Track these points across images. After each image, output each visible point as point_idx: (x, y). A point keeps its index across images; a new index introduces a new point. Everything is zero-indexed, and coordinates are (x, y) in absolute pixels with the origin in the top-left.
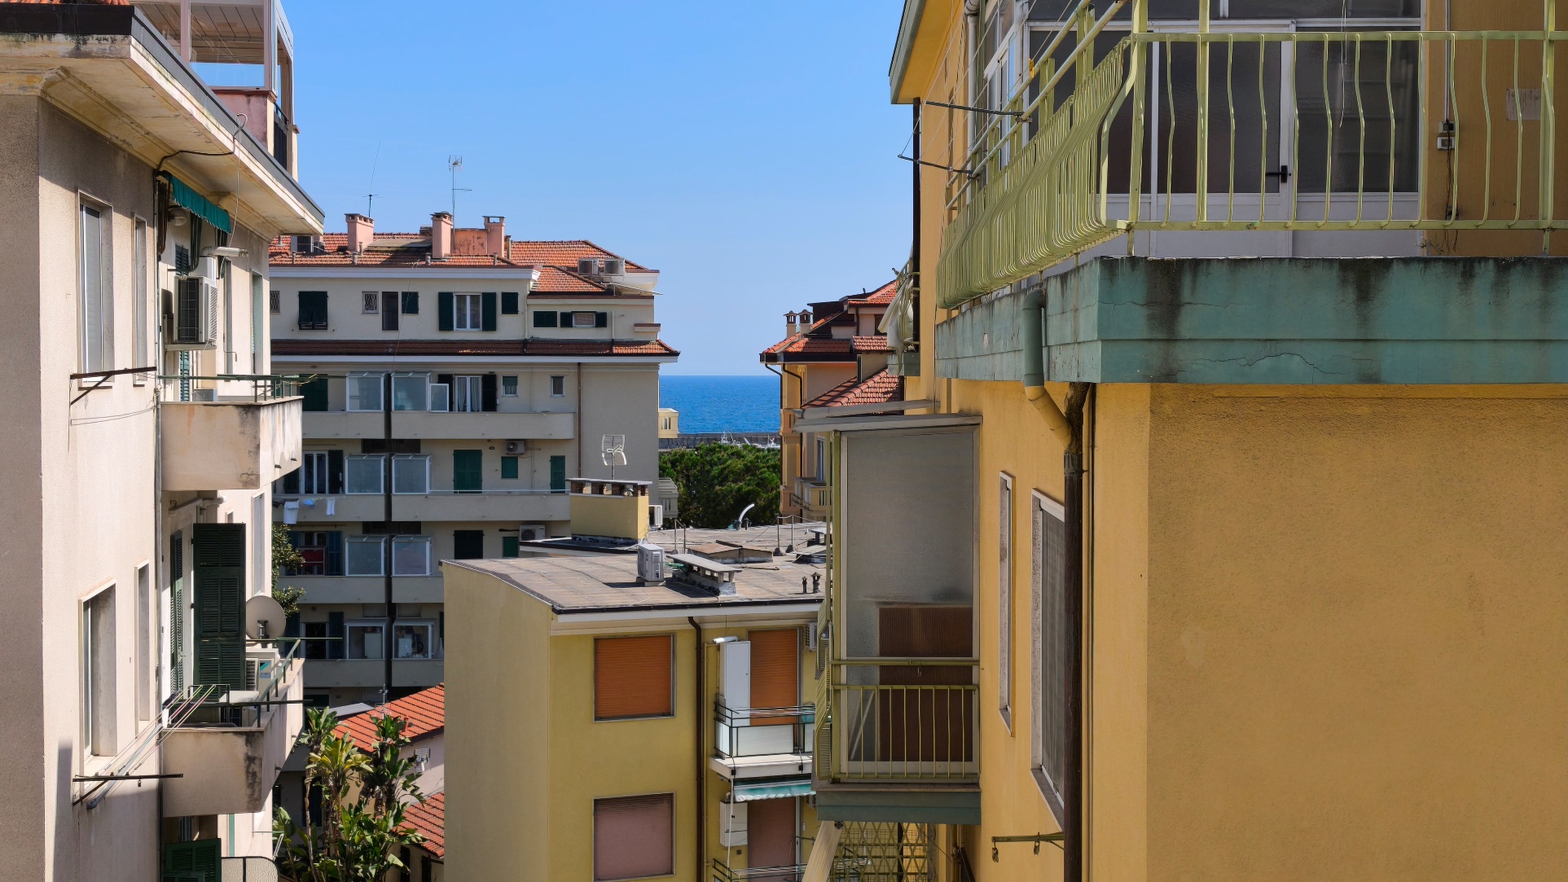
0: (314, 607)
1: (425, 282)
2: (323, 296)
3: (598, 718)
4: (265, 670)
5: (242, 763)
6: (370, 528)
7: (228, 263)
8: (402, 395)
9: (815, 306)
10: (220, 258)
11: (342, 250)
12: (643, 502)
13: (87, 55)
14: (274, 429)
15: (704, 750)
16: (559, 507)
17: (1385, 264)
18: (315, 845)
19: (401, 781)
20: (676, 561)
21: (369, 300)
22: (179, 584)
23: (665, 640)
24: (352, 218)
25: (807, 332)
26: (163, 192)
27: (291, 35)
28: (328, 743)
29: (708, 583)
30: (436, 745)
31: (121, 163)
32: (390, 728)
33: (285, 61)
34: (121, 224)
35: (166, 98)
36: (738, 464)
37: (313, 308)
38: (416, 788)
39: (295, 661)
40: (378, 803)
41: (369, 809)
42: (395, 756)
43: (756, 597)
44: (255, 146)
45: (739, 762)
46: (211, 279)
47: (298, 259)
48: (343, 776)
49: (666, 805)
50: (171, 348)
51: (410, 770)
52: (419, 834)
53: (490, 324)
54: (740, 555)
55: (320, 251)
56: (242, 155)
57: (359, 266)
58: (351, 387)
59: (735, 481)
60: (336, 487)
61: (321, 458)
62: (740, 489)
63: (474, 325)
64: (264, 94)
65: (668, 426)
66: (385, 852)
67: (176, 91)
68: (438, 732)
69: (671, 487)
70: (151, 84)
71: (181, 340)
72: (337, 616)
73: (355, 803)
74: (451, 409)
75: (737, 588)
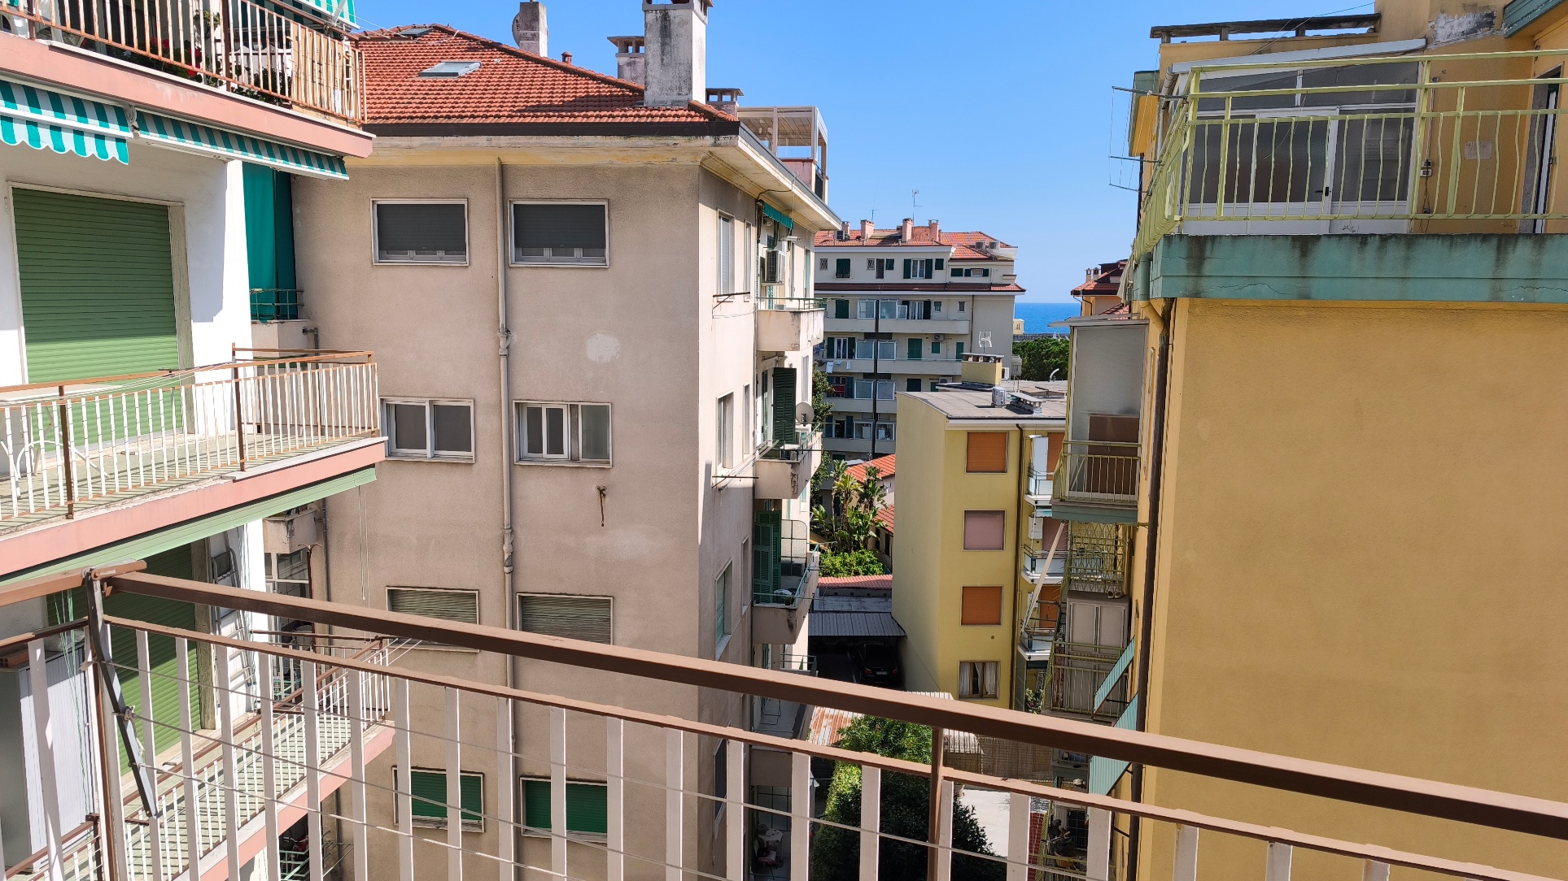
0: (839, 413)
1: (898, 254)
2: (848, 261)
3: (968, 471)
4: (804, 436)
5: (790, 477)
6: (867, 376)
7: (793, 244)
8: (884, 311)
9: (1102, 265)
10: (789, 242)
11: (858, 238)
12: (999, 366)
13: (719, 145)
14: (808, 323)
15: (1021, 490)
16: (957, 368)
17: (1318, 238)
18: (836, 524)
19: (876, 498)
20: (1012, 396)
21: (870, 262)
22: (766, 395)
23: (1004, 435)
24: (863, 222)
25: (1096, 279)
26: (759, 210)
27: (826, 131)
28: (843, 477)
29: (1028, 408)
30: (892, 481)
31: (739, 197)
32: (873, 472)
33: (822, 143)
34: (739, 225)
35: (757, 165)
36: (1057, 349)
37: (843, 267)
38: (884, 501)
39: (817, 433)
40: (865, 507)
41: (861, 510)
42: (874, 485)
43: (1052, 416)
44: (804, 187)
45: (1038, 497)
46: (783, 253)
47: (838, 243)
48: (849, 493)
49: (999, 517)
50: (764, 284)
51: (881, 492)
52: (884, 523)
53: (929, 276)
54: (1047, 394)
55: (848, 239)
56: (797, 191)
57: (866, 246)
58: (861, 307)
59: (1054, 358)
60: (851, 356)
61: (845, 342)
62: (1057, 362)
63: (921, 276)
64: (811, 161)
65: (1018, 328)
66: (868, 530)
67: (762, 161)
68: (892, 476)
69: (1018, 359)
70: (749, 158)
71: (768, 281)
72: (850, 417)
73: (855, 506)
74: (908, 318)
75: (1042, 410)
